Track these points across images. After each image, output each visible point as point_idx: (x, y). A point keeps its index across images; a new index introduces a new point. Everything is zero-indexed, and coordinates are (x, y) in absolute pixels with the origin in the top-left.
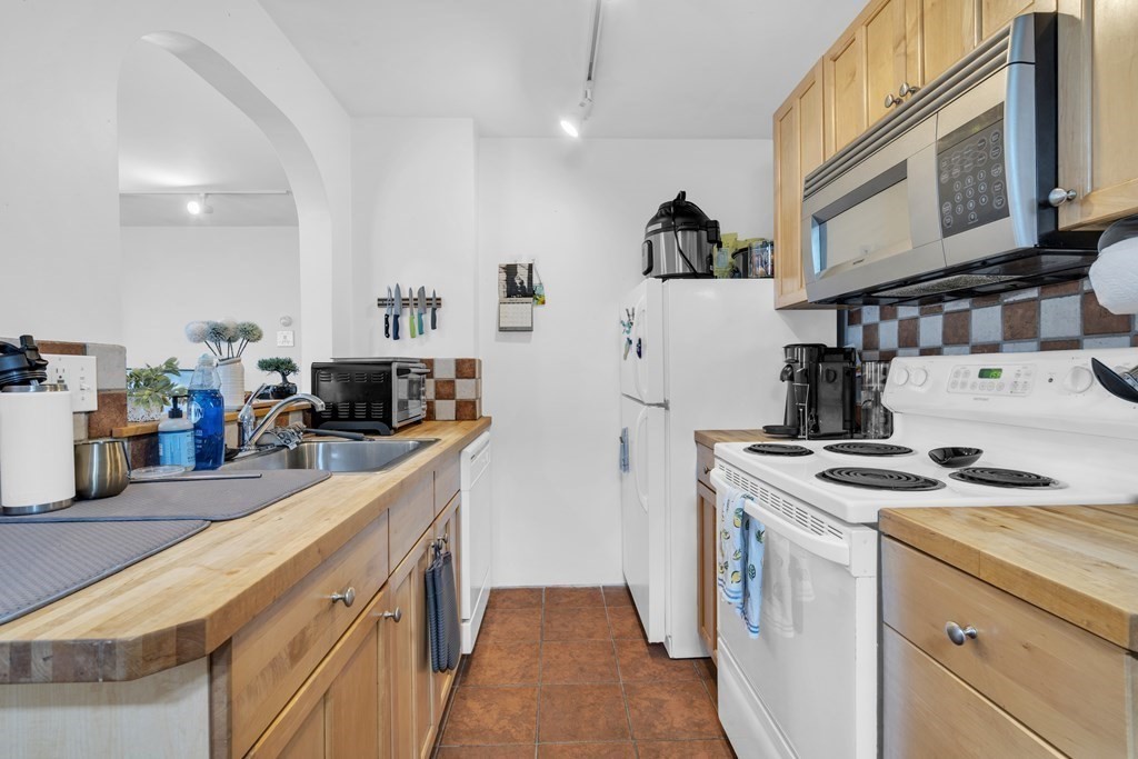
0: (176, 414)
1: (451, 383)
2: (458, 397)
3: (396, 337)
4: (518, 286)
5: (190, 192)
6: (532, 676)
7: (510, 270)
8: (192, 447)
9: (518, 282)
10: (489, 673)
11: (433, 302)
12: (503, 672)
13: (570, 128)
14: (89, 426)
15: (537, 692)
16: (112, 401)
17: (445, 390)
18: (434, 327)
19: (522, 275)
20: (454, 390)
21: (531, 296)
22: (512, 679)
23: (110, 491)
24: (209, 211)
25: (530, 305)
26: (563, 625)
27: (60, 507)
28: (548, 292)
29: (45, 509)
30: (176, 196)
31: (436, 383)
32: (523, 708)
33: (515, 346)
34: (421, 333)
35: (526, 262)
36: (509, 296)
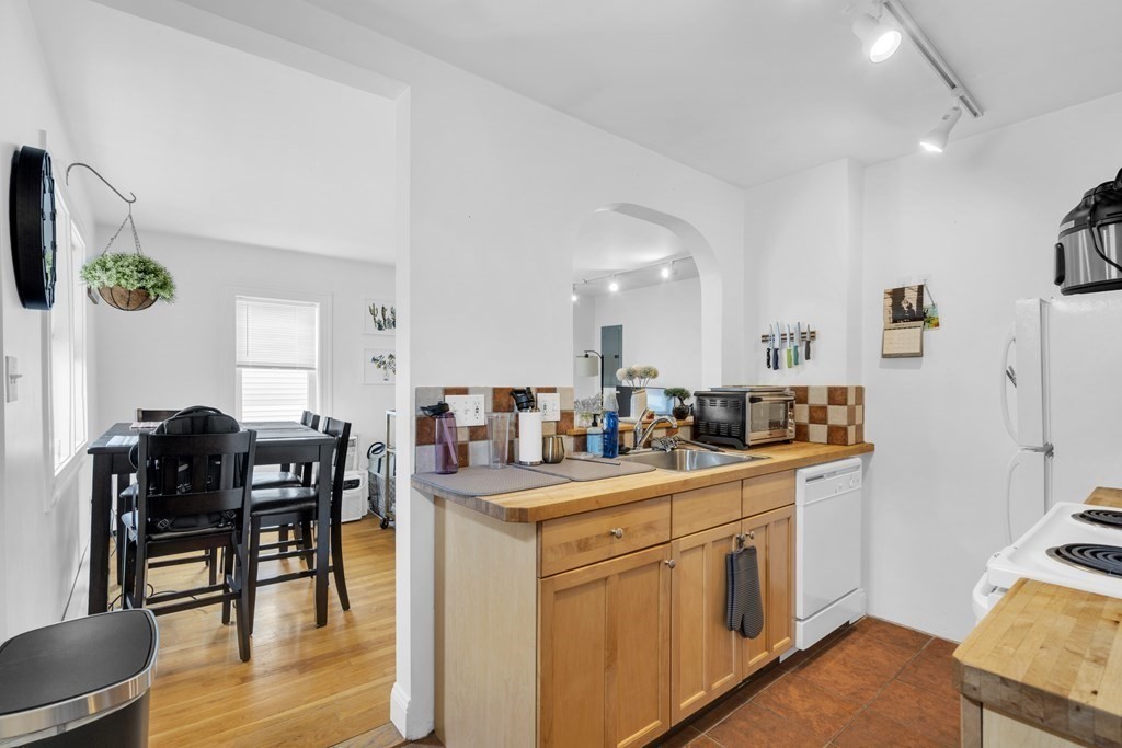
0: (595, 424)
1: (824, 409)
2: (830, 422)
3: (776, 367)
4: (908, 310)
5: (663, 263)
6: (862, 698)
7: (897, 295)
8: (602, 444)
9: (905, 306)
10: (823, 677)
11: (808, 336)
12: (836, 682)
13: (931, 147)
14: (557, 428)
15: (860, 710)
16: (567, 416)
17: (818, 415)
18: (808, 357)
19: (911, 298)
20: (826, 415)
21: (921, 319)
22: (841, 690)
23: (557, 461)
24: (675, 273)
25: (919, 329)
26: (930, 676)
27: (536, 464)
28: (942, 315)
29: (532, 464)
30: (654, 268)
31: (810, 408)
32: (836, 714)
33: (903, 373)
34: (796, 363)
35: (915, 283)
36: (895, 321)
